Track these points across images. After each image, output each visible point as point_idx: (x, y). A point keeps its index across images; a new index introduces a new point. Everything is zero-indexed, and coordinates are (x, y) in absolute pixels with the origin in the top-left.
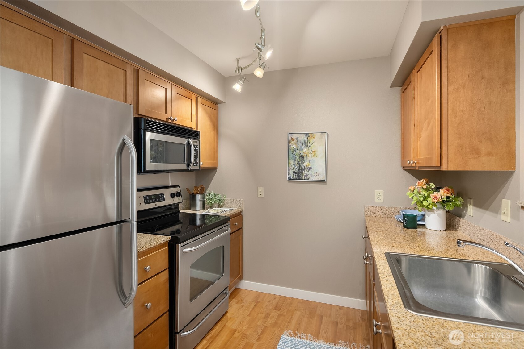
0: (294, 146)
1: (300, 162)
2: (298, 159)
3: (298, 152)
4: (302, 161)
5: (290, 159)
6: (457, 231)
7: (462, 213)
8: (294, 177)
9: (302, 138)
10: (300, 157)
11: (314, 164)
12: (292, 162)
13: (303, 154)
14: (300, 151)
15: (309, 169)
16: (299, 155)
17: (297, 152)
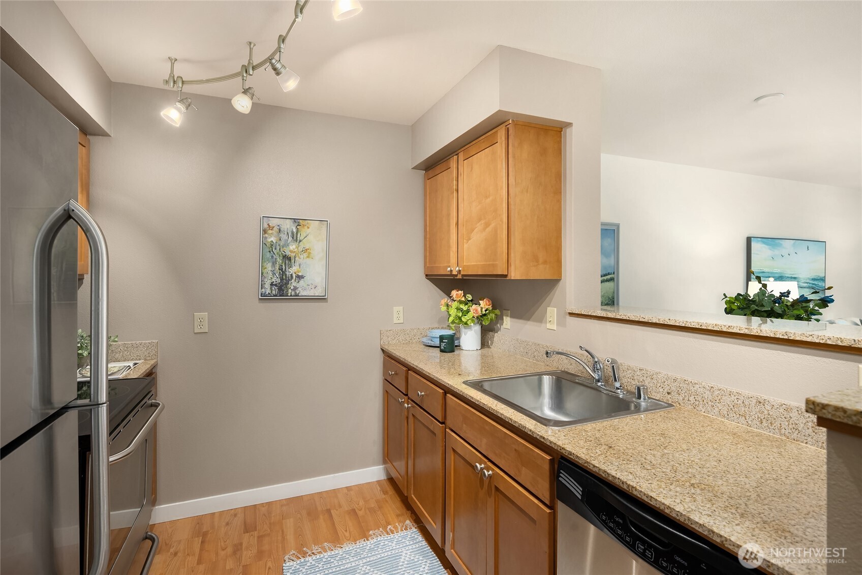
0: (273, 239)
1: (284, 266)
2: (279, 261)
3: (280, 249)
4: (287, 265)
5: (265, 262)
6: (491, 348)
7: (495, 327)
8: (271, 292)
9: (288, 226)
10: (283, 258)
11: (308, 270)
12: (269, 266)
13: (290, 253)
14: (283, 247)
15: (300, 277)
16: (281, 255)
17: (278, 249)
